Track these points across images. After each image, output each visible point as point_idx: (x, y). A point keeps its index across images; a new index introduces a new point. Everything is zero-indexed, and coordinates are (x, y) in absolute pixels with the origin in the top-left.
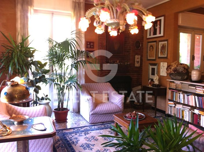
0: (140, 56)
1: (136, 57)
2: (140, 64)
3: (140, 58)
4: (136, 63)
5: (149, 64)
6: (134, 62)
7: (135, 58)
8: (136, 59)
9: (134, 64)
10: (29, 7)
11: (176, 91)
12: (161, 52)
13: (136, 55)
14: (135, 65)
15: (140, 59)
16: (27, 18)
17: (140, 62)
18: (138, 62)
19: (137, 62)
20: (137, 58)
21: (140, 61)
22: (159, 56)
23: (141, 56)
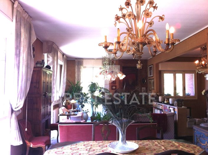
10: (81, 66)
13: (143, 87)
16: (80, 71)
22: (152, 88)
23: (146, 88)
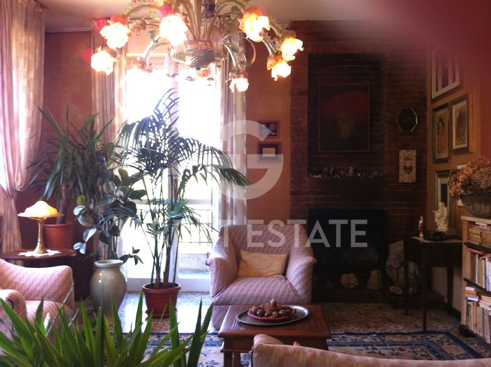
0: (413, 153)
1: (403, 154)
2: (418, 175)
3: (415, 159)
4: (402, 171)
5: (437, 172)
6: (398, 168)
7: (398, 158)
8: (401, 161)
9: (397, 176)
11: (480, 253)
12: (457, 135)
13: (403, 148)
14: (401, 177)
15: (414, 162)
17: (414, 170)
18: (408, 169)
19: (405, 168)
20: (407, 158)
21: (414, 166)
22: (454, 147)
23: (417, 153)
